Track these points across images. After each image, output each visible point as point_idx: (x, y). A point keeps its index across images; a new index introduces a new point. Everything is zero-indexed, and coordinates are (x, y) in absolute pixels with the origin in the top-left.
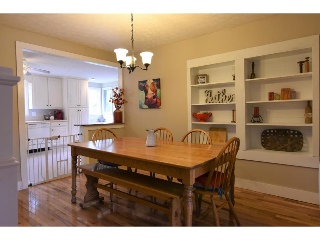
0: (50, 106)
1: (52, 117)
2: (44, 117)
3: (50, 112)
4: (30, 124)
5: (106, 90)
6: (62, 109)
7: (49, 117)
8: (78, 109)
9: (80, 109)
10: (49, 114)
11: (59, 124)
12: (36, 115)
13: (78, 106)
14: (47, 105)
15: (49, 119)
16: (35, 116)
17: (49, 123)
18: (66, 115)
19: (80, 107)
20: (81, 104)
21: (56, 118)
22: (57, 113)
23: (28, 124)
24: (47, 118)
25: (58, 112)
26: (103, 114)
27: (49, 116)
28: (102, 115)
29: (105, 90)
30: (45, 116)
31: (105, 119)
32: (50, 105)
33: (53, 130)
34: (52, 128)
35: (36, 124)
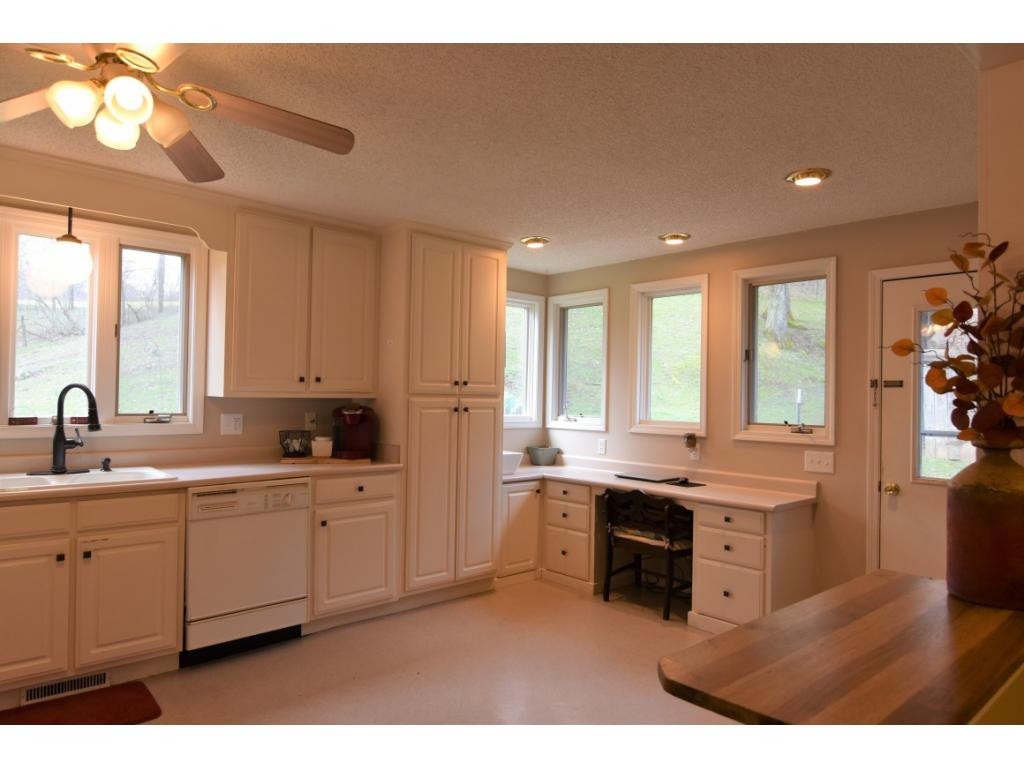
0: (313, 385)
1: (322, 445)
2: (281, 443)
3: (313, 417)
4: (199, 495)
5: (567, 309)
6: (372, 400)
7: (304, 442)
8: (453, 402)
9: (466, 401)
10: (308, 427)
11: (361, 489)
12: (239, 432)
13: (456, 383)
14: (302, 380)
15: (305, 453)
16: (236, 436)
17: (305, 484)
18: (396, 431)
19: (465, 389)
20: (469, 378)
21: (339, 452)
22: (348, 419)
23: (191, 490)
24: (296, 445)
25: (353, 417)
26: (548, 426)
27: (308, 436)
28: (544, 431)
29: (564, 305)
30: (285, 435)
31: (559, 452)
32: (318, 380)
33: (324, 524)
34: (323, 513)
35: (234, 492)
